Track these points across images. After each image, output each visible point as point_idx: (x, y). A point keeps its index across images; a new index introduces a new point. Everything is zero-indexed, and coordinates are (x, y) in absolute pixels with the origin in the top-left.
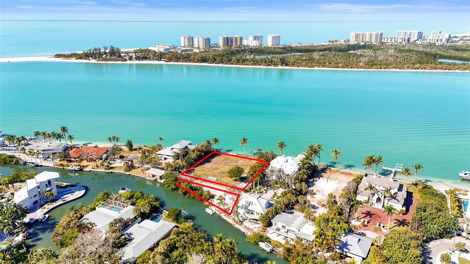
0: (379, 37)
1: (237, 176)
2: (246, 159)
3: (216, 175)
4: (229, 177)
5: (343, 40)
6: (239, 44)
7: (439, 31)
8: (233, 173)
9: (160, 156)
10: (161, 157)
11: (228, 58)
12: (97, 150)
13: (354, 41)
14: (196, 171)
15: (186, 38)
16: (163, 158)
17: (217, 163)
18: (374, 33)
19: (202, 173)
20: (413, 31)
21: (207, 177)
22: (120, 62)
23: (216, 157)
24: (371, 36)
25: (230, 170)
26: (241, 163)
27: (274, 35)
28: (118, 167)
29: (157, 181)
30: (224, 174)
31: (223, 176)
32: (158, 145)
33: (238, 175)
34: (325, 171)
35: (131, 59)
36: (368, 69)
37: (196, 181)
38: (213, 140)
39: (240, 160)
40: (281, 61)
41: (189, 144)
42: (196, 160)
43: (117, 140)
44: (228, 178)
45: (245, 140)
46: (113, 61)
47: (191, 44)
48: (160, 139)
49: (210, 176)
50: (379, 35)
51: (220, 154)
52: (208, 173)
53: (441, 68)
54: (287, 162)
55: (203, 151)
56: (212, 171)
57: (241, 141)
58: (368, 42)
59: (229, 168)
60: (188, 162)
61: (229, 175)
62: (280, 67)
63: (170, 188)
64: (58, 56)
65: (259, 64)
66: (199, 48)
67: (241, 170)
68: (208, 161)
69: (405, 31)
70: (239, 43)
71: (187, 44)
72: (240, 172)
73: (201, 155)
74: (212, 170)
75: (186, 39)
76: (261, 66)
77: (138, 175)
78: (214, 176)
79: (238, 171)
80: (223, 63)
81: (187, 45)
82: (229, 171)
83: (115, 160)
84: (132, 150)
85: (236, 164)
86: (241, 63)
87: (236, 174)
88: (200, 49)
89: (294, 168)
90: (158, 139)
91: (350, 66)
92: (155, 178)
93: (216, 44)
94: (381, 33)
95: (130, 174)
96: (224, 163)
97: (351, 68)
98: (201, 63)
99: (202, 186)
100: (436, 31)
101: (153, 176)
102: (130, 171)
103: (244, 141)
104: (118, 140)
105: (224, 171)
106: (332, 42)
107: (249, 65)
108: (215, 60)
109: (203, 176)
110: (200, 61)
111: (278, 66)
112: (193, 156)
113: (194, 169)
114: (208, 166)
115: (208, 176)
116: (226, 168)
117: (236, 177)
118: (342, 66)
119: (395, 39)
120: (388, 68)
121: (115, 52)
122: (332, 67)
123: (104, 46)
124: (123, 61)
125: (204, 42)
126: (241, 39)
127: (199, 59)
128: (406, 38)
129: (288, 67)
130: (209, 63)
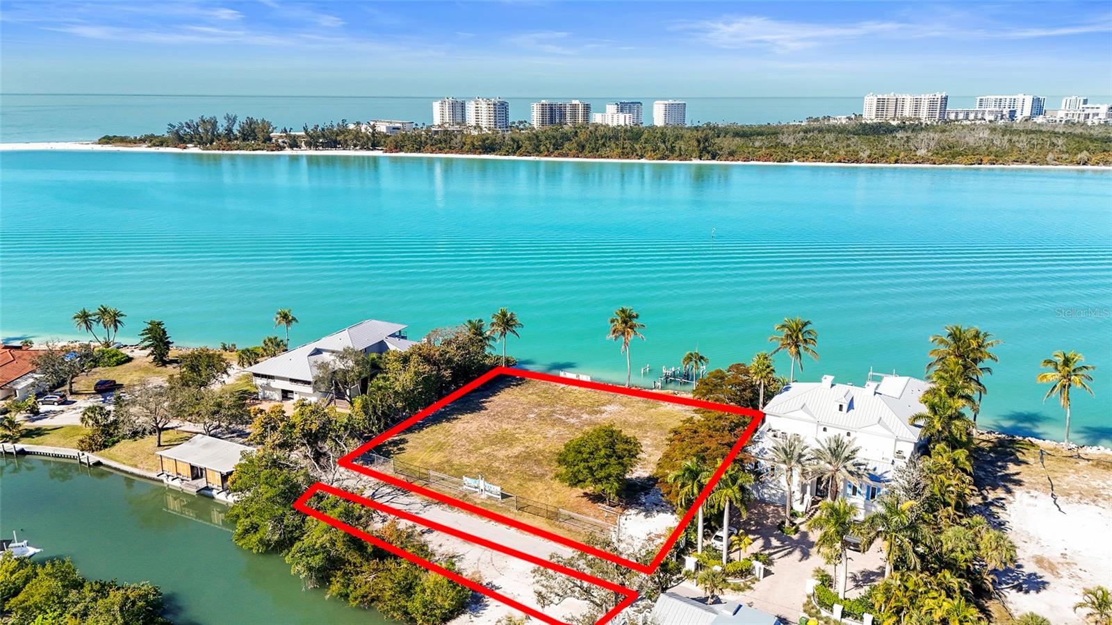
0: (939, 107)
1: (607, 477)
2: (638, 398)
3: (503, 468)
4: (562, 481)
5: (845, 117)
6: (580, 122)
7: (1082, 99)
8: (586, 460)
9: (264, 381)
10: (268, 387)
11: (553, 141)
12: (8, 357)
13: (873, 117)
14: (408, 450)
15: (447, 103)
16: (274, 390)
17: (508, 415)
18: (926, 98)
19: (436, 458)
20: (1020, 97)
21: (456, 479)
22: (264, 152)
23: (507, 390)
24: (917, 105)
25: (566, 446)
26: (615, 412)
27: (671, 101)
28: (61, 431)
29: (213, 498)
30: (538, 462)
31: (535, 475)
32: (270, 340)
33: (610, 475)
34: (1013, 454)
35: (294, 144)
36: (943, 166)
37: (401, 502)
38: (494, 320)
39: (610, 402)
40: (699, 146)
41: (393, 335)
42: (412, 400)
43: (116, 323)
44: (556, 484)
45: (631, 317)
46: (247, 150)
47: (459, 120)
48: (285, 316)
49: (469, 475)
50: (939, 102)
51: (522, 379)
52: (465, 460)
54: (851, 406)
55: (450, 361)
56: (483, 451)
57: (612, 321)
58: (910, 119)
59: (561, 438)
60: (374, 407)
61: (563, 469)
62: (696, 162)
63: (254, 538)
64: (107, 140)
65: (637, 155)
66: (478, 127)
67: (626, 446)
68: (470, 404)
69: (999, 97)
70: (580, 120)
71: (448, 118)
72: (620, 457)
73: (439, 378)
74: (485, 445)
75: (447, 105)
76: (643, 161)
77: (136, 466)
78: (488, 473)
79: (609, 451)
80: (539, 153)
81: (448, 121)
82: (562, 449)
83: (70, 398)
84: (165, 363)
85: (593, 418)
86: (590, 153)
87: (602, 466)
88: (481, 129)
89: (897, 440)
90: (274, 318)
91: (893, 158)
92: (201, 483)
93: (522, 122)
94: (944, 96)
95: (99, 464)
96: (538, 415)
97: (896, 162)
98: (480, 153)
99: (425, 528)
100: (1074, 98)
101: (196, 473)
102: (106, 447)
103: (625, 322)
104: (115, 321)
105: (540, 452)
106: (817, 120)
107: (612, 158)
108: (519, 147)
109: (437, 474)
110: (477, 149)
111: (691, 160)
112: (403, 379)
113: (404, 441)
114: (469, 426)
115: (460, 473)
116: (549, 435)
117: (597, 481)
118: (869, 156)
119: (976, 114)
120: (1001, 162)
121: (256, 131)
122: (843, 161)
123: (227, 115)
124: (274, 149)
125: (491, 112)
126: (587, 108)
127: (476, 143)
128: (1006, 111)
129: (719, 162)
130: (503, 153)
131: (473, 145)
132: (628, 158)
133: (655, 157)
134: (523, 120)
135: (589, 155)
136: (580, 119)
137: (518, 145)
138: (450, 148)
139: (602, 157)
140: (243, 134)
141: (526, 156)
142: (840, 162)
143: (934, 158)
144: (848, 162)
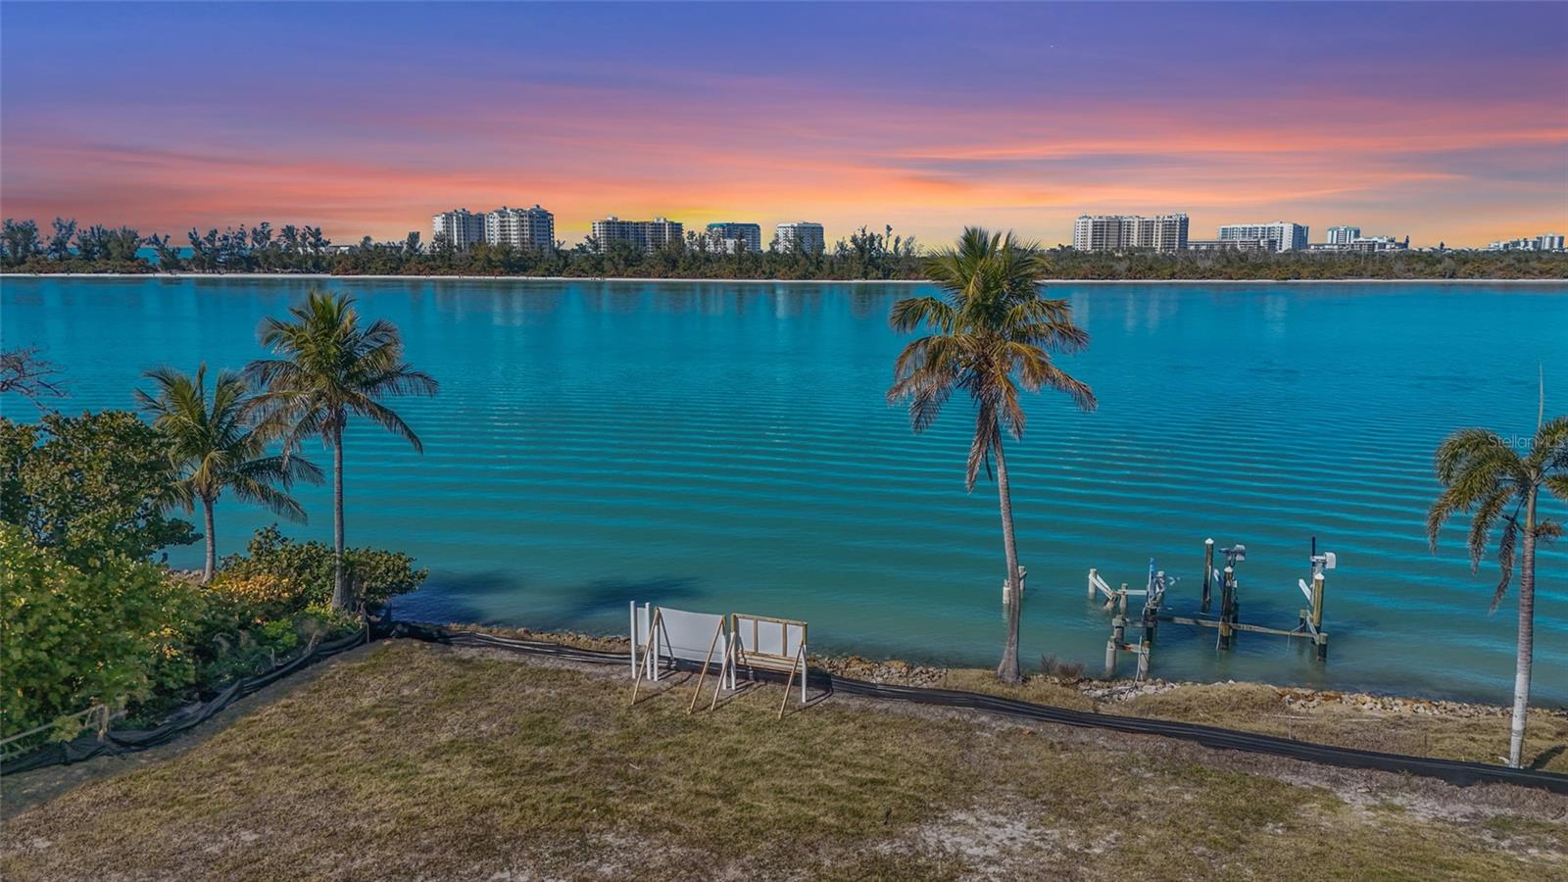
11: (625, 253)
13: (1088, 248)
20: (1275, 225)
24: (1148, 230)
35: (172, 262)
36: (1244, 281)
65: (764, 272)
75: (456, 220)
76: (774, 281)
80: (603, 273)
91: (1167, 272)
97: (1173, 276)
98: (501, 274)
108: (566, 265)
110: (496, 267)
111: (851, 279)
121: (109, 246)
122: (1090, 276)
123: (58, 219)
124: (134, 269)
125: (525, 228)
127: (493, 260)
130: (540, 273)
131: (490, 261)
133: (793, 275)
135: (685, 273)
138: (450, 266)
139: (706, 277)
140: (85, 250)
141: (578, 276)
143: (1229, 270)
144: (1099, 277)
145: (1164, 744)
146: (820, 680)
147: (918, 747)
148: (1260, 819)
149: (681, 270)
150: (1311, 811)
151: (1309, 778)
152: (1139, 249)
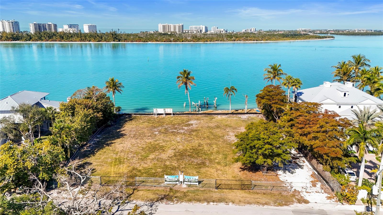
0: (181, 28)
7: (216, 27)
11: (48, 35)
13: (162, 31)
18: (177, 25)
20: (201, 26)
24: (175, 27)
26: (198, 123)
27: (90, 24)
30: (191, 156)
31: (199, 164)
36: (197, 42)
49: (167, 173)
53: (250, 40)
56: (150, 158)
62: (112, 42)
65: (88, 40)
74: (147, 154)
80: (42, 40)
86: (66, 40)
91: (181, 40)
94: (182, 25)
96: (160, 132)
97: (183, 41)
98: (11, 41)
100: (214, 27)
110: (9, 39)
118: (174, 40)
119: (191, 31)
120: (212, 41)
125: (11, 26)
126: (55, 26)
127: (8, 36)
128: (199, 30)
129: (121, 42)
130: (24, 40)
131: (7, 37)
132: (84, 41)
133: (96, 41)
134: (26, 31)
136: (53, 30)
137: (30, 37)
139: (72, 41)
141: (35, 41)
142: (165, 42)
143: (194, 40)
144: (168, 41)
145: (205, 115)
146: (174, 114)
147: (185, 118)
148: (213, 119)
149: (65, 40)
150: (216, 118)
151: (216, 116)
152: (173, 32)
